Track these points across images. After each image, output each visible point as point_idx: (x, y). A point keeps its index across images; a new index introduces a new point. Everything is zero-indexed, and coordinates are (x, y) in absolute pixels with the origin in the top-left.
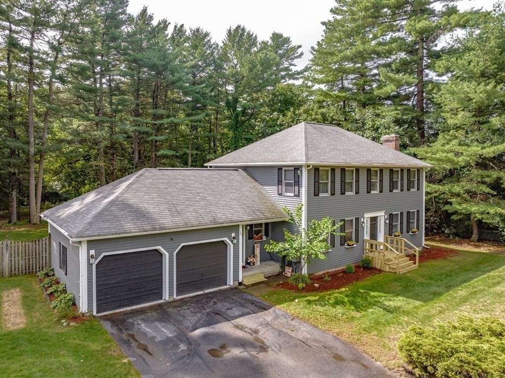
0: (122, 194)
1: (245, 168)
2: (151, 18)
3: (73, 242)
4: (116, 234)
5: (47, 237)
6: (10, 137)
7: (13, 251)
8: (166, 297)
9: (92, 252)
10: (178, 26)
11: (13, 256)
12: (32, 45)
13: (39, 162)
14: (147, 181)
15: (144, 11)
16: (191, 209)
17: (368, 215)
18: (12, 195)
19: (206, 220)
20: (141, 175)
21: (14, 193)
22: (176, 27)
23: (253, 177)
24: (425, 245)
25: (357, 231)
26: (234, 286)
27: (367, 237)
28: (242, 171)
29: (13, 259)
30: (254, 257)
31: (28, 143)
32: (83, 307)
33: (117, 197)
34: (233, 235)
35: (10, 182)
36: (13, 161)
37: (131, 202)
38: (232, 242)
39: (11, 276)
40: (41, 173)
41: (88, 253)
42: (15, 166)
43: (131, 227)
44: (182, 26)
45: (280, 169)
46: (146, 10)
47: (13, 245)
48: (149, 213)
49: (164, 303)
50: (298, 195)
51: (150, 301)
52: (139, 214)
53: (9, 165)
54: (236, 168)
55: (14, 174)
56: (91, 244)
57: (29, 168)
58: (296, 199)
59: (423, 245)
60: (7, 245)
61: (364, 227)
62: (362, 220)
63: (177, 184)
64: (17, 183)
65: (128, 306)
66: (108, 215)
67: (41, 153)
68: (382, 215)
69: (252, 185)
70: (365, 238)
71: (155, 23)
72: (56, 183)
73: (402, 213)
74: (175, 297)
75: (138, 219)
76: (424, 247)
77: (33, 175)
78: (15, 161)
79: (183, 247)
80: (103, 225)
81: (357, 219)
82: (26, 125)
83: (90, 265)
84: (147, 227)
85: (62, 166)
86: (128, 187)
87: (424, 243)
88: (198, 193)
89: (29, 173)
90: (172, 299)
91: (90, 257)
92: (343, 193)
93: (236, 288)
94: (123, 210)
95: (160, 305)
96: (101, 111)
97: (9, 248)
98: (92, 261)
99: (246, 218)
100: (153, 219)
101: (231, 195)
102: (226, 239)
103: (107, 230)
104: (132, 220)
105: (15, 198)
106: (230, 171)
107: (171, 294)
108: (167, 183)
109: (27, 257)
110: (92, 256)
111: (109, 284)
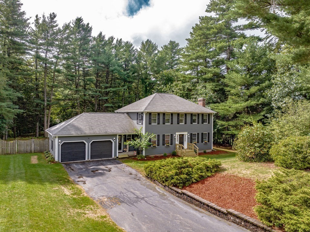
0: (73, 122)
1: (128, 113)
2: (104, 37)
3: (53, 137)
4: (68, 135)
5: (48, 139)
6: (36, 98)
7: (35, 143)
8: (87, 159)
9: (60, 141)
10: (119, 39)
11: (35, 145)
12: (46, 56)
13: (49, 109)
14: (84, 117)
15: (101, 34)
16: (98, 128)
17: (178, 134)
18: (37, 124)
19: (102, 133)
20: (82, 115)
21: (38, 124)
22: (117, 40)
23: (130, 117)
24: (213, 149)
25: (172, 140)
26: (114, 158)
27: (177, 142)
28: (126, 114)
29: (35, 146)
30: (126, 149)
31: (44, 101)
32: (56, 159)
33: (71, 123)
34: (114, 138)
35: (36, 118)
36: (37, 109)
37: (76, 125)
38: (114, 141)
39: (34, 152)
40: (50, 114)
41: (58, 141)
42: (38, 111)
43: (74, 133)
44: (121, 39)
45: (137, 113)
46: (101, 33)
47: (35, 141)
48: (81, 129)
49: (86, 161)
50: (142, 124)
51: (80, 160)
52: (77, 129)
53: (36, 111)
54: (123, 113)
55: (38, 115)
56: (59, 138)
57: (44, 112)
58: (142, 125)
59: (212, 149)
60: (33, 141)
61: (175, 138)
62: (175, 135)
63: (95, 119)
64: (39, 119)
65: (72, 161)
66: (66, 129)
67: (49, 106)
68: (186, 134)
69: (128, 120)
70: (176, 143)
71: (107, 38)
72: (57, 119)
73: (198, 134)
74: (90, 159)
75: (76, 131)
76: (213, 150)
77: (46, 115)
78: (38, 109)
79: (93, 141)
80: (63, 132)
81: (172, 135)
82: (43, 92)
83: (59, 145)
84: (79, 133)
85: (61, 112)
86: (75, 119)
87: (212, 148)
88: (103, 122)
89: (44, 115)
90: (88, 160)
91: (59, 142)
92: (164, 123)
93: (115, 159)
94: (72, 127)
95: (84, 162)
96: (79, 85)
97: (34, 142)
98: (59, 144)
99: (120, 132)
100: (83, 131)
101: (117, 124)
102: (111, 140)
103: (65, 134)
104: (74, 131)
105: (38, 126)
106: (121, 114)
107: (88, 158)
108: (91, 118)
109: (40, 146)
110: (60, 142)
111: (66, 153)
